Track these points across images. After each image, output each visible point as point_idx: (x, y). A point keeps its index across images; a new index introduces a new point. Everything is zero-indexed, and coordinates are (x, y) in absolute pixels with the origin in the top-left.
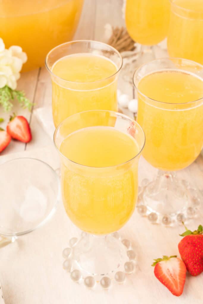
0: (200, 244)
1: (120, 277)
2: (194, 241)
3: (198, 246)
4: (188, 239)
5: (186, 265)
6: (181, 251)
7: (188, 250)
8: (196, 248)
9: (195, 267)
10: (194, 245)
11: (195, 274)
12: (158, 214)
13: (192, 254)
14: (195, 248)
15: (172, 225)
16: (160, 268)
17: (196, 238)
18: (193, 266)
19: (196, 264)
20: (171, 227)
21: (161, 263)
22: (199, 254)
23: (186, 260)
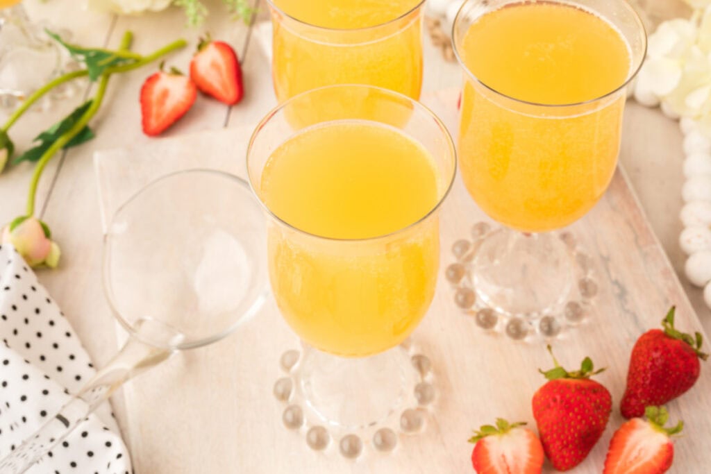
0: (581, 406)
1: (385, 442)
2: (568, 396)
3: (576, 410)
4: (555, 390)
5: (545, 447)
6: (537, 413)
7: (552, 415)
8: (571, 414)
9: (565, 453)
10: (568, 406)
11: (563, 468)
12: (499, 310)
13: (560, 425)
14: (568, 414)
15: (528, 339)
16: (486, 452)
17: (573, 390)
18: (561, 451)
19: (567, 446)
20: (527, 345)
21: (487, 439)
22: (575, 427)
23: (546, 435)
